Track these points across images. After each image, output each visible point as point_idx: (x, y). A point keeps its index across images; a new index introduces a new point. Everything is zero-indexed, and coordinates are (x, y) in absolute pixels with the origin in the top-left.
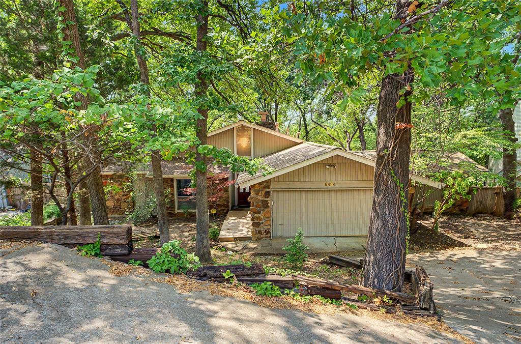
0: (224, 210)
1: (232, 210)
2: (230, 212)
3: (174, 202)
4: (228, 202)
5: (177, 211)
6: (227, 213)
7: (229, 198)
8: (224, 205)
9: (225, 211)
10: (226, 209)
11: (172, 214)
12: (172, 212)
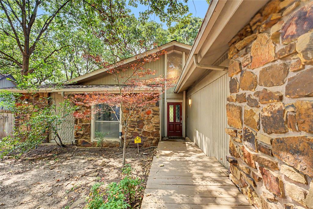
0: (152, 139)
1: (162, 140)
2: (161, 143)
3: (90, 127)
4: (159, 129)
5: (93, 140)
6: (157, 143)
7: (159, 123)
8: (153, 133)
9: (154, 142)
10: (156, 138)
11: (87, 143)
12: (86, 140)
